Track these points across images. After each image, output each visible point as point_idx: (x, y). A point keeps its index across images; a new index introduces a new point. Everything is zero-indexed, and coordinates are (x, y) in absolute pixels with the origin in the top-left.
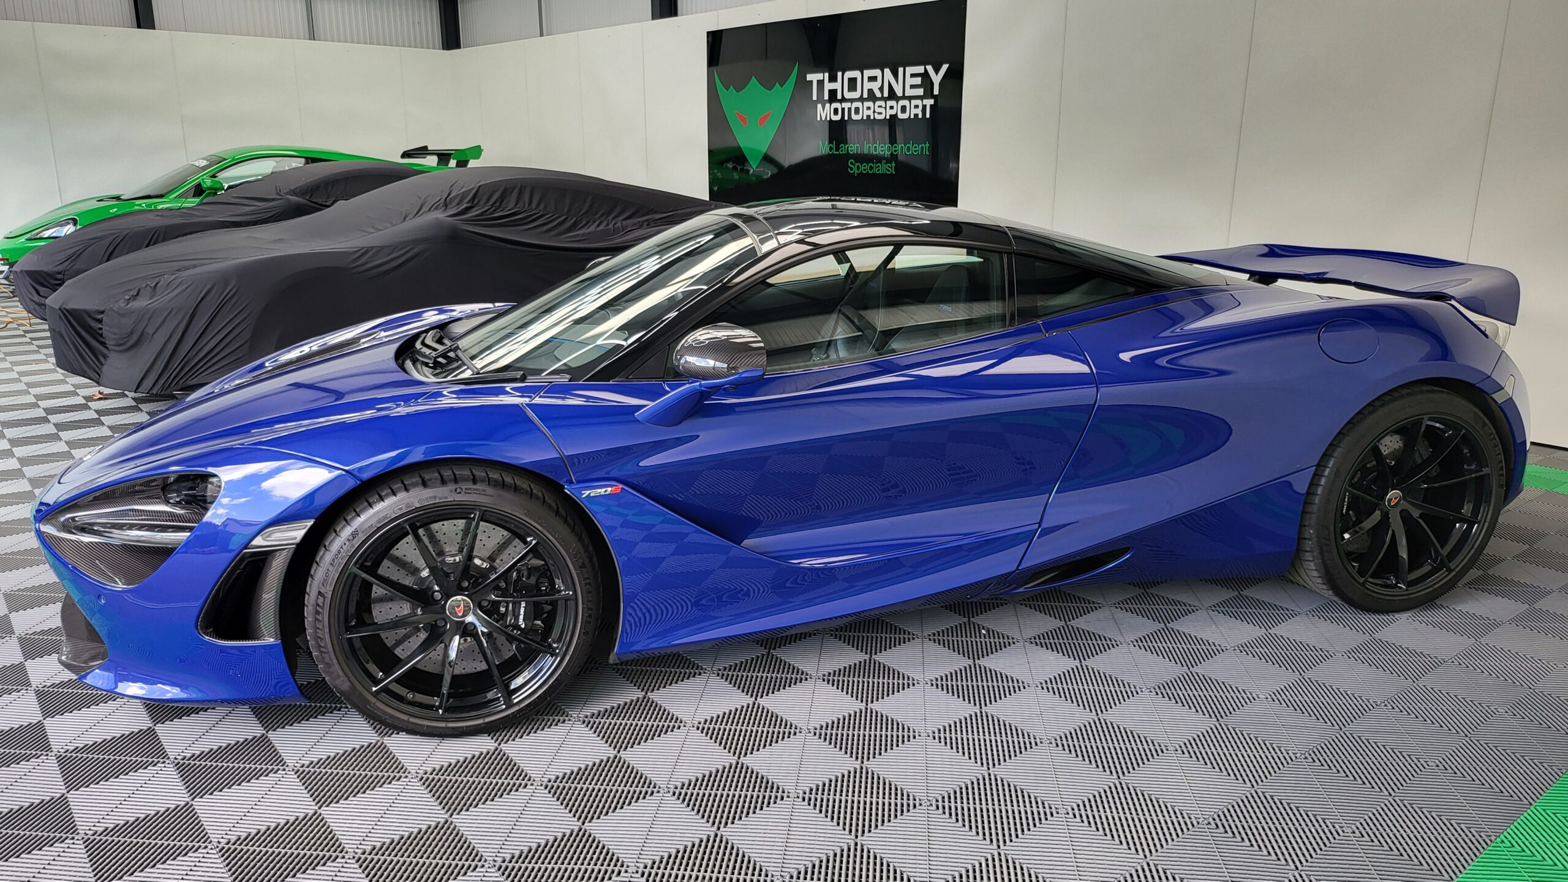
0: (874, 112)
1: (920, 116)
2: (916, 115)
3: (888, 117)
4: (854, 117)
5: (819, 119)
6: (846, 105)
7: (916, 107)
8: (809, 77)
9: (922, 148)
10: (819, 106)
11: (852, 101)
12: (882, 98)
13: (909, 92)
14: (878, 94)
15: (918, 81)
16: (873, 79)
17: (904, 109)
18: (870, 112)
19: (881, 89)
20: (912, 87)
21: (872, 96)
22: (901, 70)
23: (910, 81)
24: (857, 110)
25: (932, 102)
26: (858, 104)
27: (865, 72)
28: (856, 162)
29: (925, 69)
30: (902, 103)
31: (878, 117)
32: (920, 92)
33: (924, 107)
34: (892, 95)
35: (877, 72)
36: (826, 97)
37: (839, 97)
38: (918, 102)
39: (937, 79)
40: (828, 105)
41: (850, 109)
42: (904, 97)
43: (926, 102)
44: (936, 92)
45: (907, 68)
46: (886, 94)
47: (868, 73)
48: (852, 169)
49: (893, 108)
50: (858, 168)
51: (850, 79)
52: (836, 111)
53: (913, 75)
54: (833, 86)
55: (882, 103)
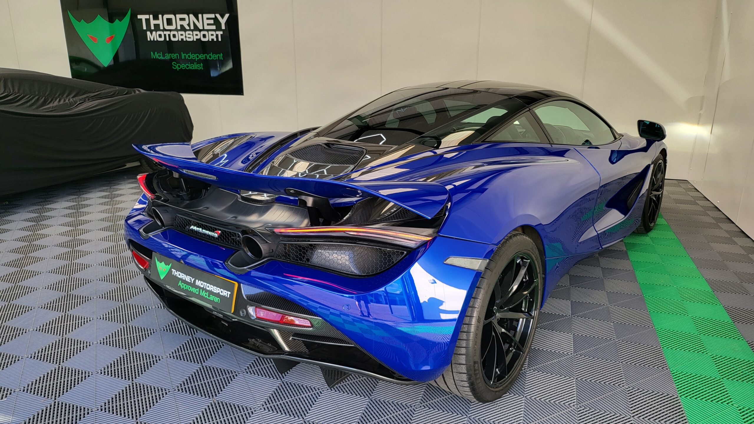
0: (186, 37)
1: (215, 40)
2: (213, 39)
3: (195, 40)
4: (173, 39)
5: (149, 40)
6: (167, 33)
7: (212, 35)
8: (139, 17)
9: (219, 56)
10: (148, 33)
11: (170, 30)
12: (190, 30)
13: (206, 27)
14: (187, 28)
15: (212, 22)
16: (182, 19)
17: (204, 36)
18: (183, 37)
19: (189, 25)
20: (208, 24)
21: (183, 28)
22: (200, 16)
23: (206, 22)
24: (174, 36)
25: (221, 33)
26: (175, 33)
27: (177, 15)
28: (177, 63)
29: (215, 16)
30: (203, 33)
31: (188, 40)
32: (214, 27)
33: (217, 36)
34: (196, 28)
35: (185, 16)
36: (153, 28)
37: (161, 28)
38: (213, 33)
39: (223, 21)
40: (154, 33)
41: (169, 35)
42: (204, 30)
43: (218, 33)
44: (223, 27)
45: (204, 15)
46: (192, 28)
47: (179, 16)
48: (175, 67)
49: (198, 35)
50: (179, 66)
51: (167, 19)
52: (160, 36)
53: (208, 19)
54: (156, 22)
55: (191, 32)
